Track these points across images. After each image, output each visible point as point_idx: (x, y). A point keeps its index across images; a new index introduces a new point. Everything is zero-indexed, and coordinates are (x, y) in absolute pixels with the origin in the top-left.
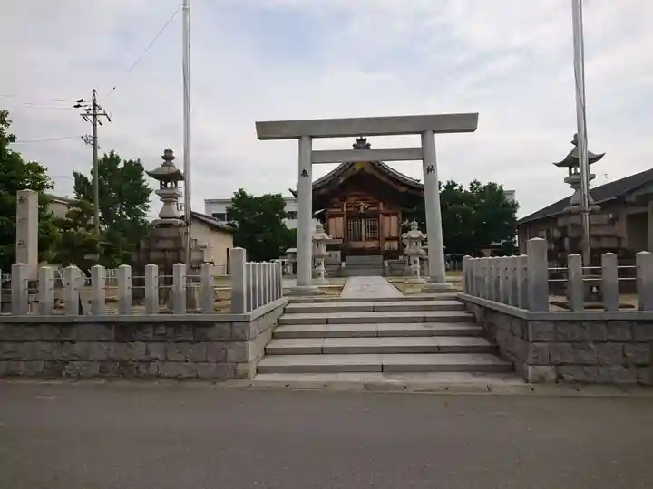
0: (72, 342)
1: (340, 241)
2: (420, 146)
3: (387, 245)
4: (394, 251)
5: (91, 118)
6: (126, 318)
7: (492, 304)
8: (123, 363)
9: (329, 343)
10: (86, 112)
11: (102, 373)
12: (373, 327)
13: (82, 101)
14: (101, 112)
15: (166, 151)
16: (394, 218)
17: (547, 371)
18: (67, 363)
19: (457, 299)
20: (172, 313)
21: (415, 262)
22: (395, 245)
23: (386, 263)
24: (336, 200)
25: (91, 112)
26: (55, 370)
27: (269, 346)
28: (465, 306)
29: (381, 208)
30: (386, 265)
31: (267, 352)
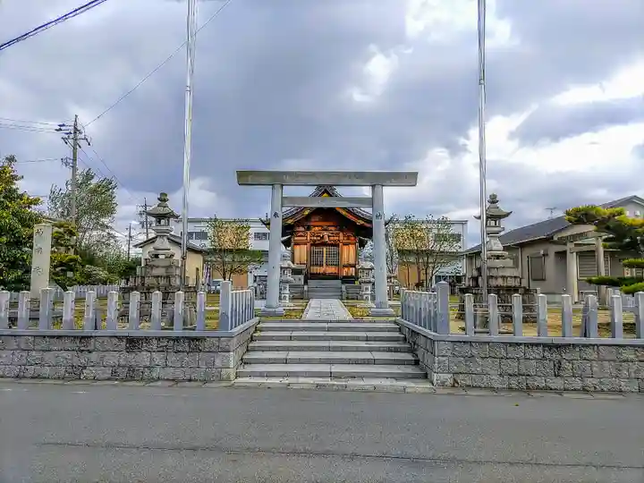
0: (90, 352)
1: (304, 267)
2: (371, 196)
3: (345, 272)
4: (352, 277)
5: (71, 141)
6: (135, 333)
7: (418, 328)
8: (131, 369)
9: (292, 355)
10: (67, 136)
11: (114, 376)
12: (326, 344)
13: (64, 125)
14: (82, 136)
15: (161, 194)
16: (352, 248)
17: (448, 377)
18: (85, 368)
19: (395, 322)
20: (172, 329)
21: (367, 289)
22: (352, 271)
23: (344, 287)
24: (302, 229)
25: (72, 136)
26: (75, 373)
27: (245, 357)
28: (400, 328)
29: (341, 238)
30: (344, 289)
31: (244, 362)
